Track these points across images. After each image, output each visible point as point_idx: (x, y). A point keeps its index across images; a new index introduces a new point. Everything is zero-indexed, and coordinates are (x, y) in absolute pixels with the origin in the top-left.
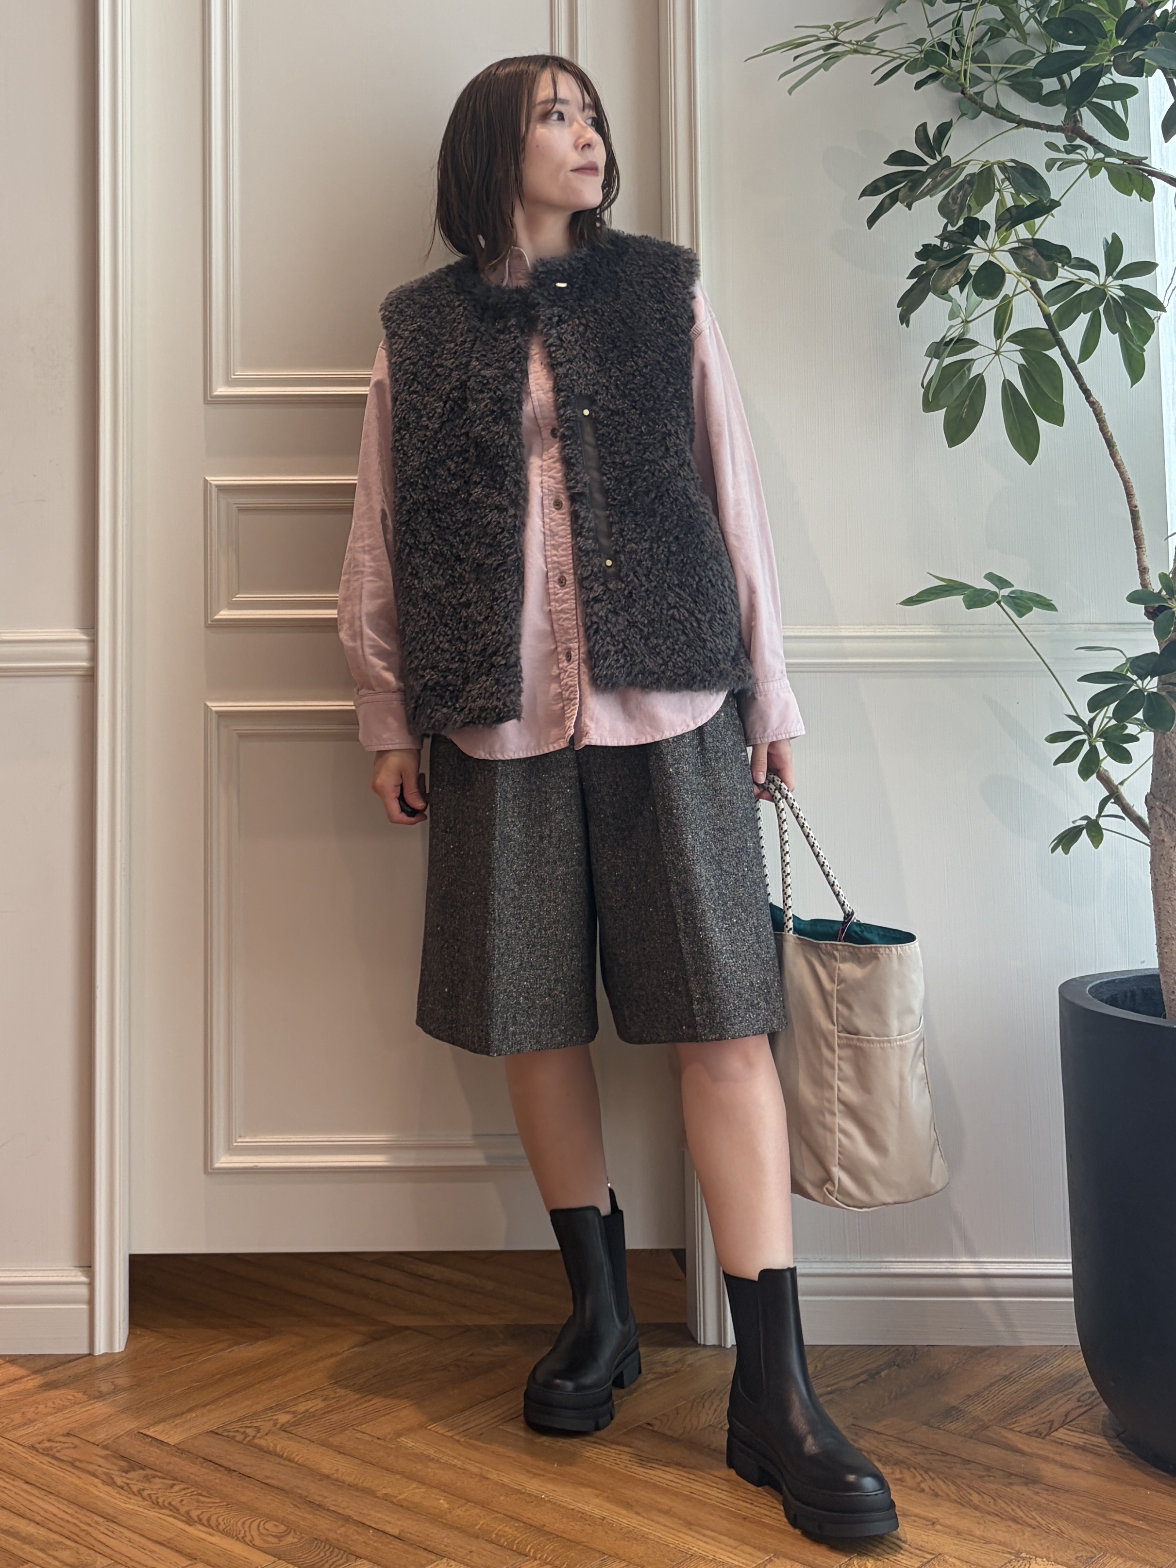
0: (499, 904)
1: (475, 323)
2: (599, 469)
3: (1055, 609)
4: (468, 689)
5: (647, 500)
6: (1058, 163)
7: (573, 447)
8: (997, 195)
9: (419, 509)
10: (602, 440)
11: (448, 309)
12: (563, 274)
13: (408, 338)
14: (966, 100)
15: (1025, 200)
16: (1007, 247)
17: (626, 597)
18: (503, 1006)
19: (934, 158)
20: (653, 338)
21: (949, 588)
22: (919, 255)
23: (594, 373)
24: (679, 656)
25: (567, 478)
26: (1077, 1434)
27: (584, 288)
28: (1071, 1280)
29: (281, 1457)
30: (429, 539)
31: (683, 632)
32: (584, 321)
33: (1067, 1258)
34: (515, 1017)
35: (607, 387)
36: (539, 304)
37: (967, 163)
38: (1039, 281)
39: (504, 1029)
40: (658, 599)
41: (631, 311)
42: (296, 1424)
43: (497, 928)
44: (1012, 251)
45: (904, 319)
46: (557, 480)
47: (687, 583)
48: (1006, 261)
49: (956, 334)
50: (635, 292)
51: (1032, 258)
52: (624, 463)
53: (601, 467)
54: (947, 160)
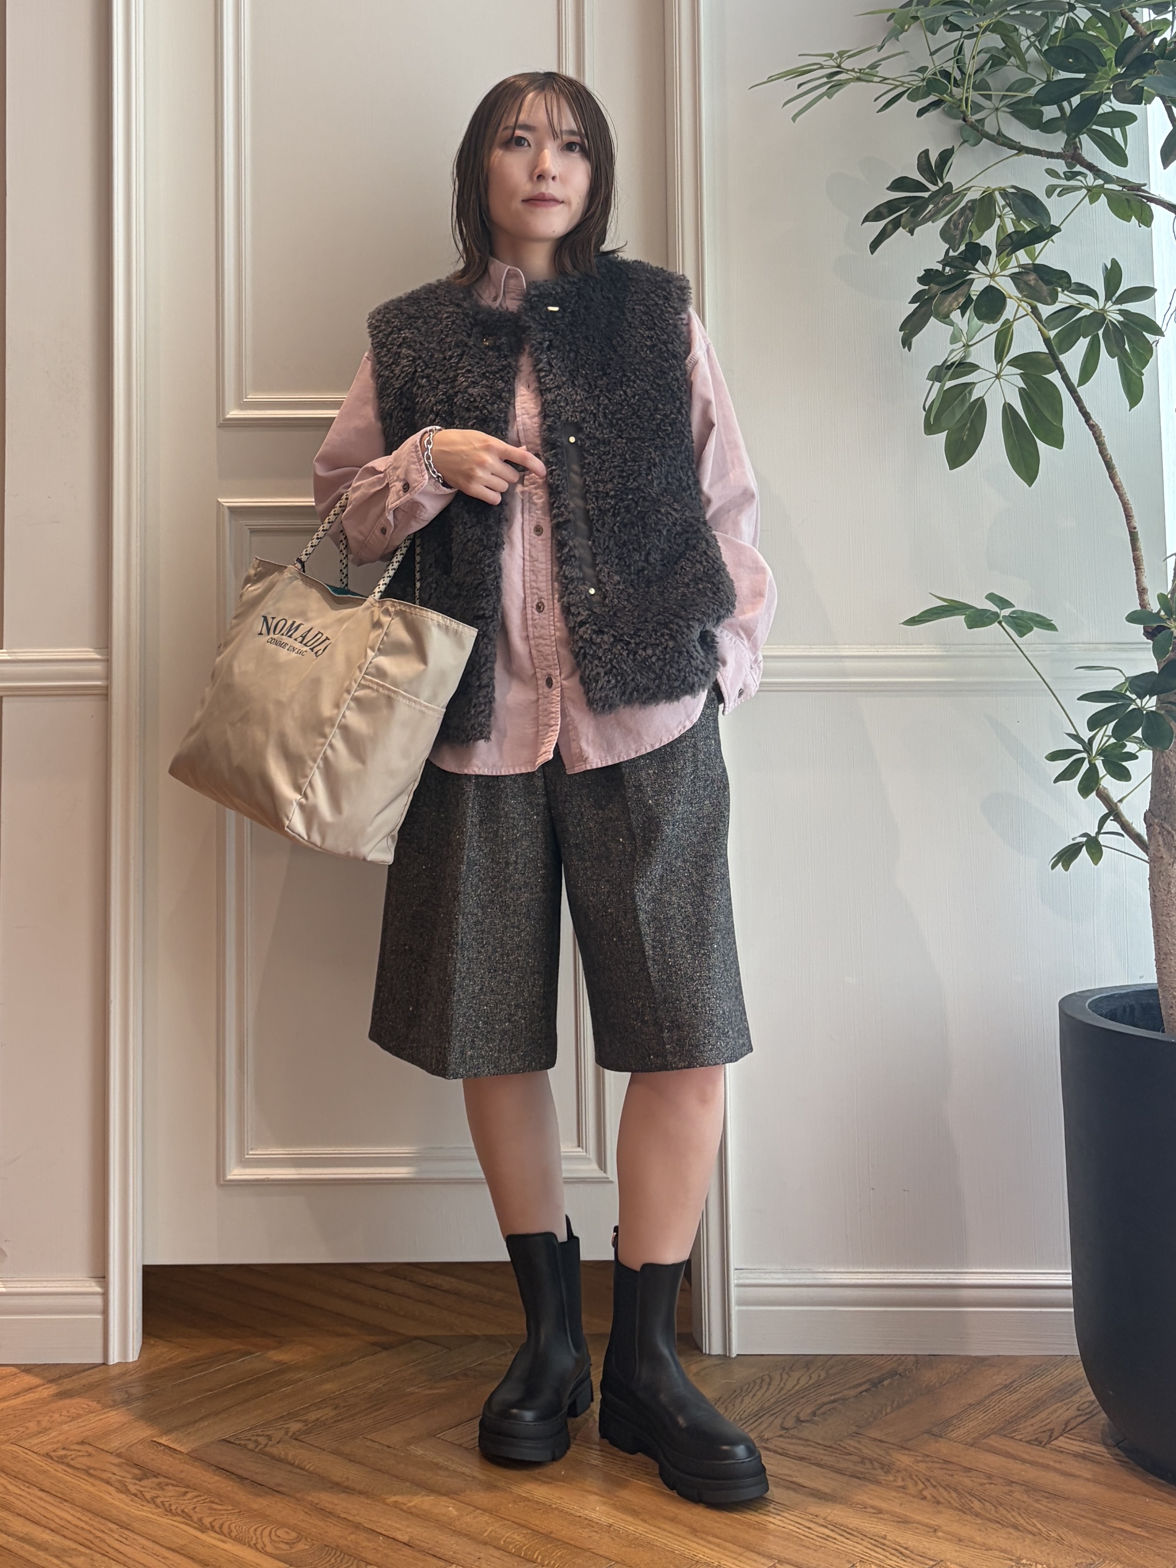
0: (462, 928)
1: (464, 336)
2: (584, 498)
3: (1055, 629)
6: (1059, 190)
7: (559, 473)
8: (998, 220)
10: (587, 469)
12: (555, 298)
14: (967, 127)
15: (1026, 226)
16: (1007, 272)
18: (462, 1030)
19: (935, 184)
20: (642, 367)
21: (951, 608)
22: (921, 280)
23: (582, 400)
25: (551, 505)
26: (1077, 1443)
27: (576, 313)
28: (1071, 1291)
29: (293, 1465)
32: (574, 348)
33: (1067, 1269)
34: (473, 1041)
35: (595, 415)
36: (530, 327)
37: (969, 189)
38: (1039, 305)
39: (462, 1053)
42: (307, 1432)
43: (459, 952)
44: (1013, 277)
45: (907, 342)
46: (540, 506)
48: (1006, 286)
49: (957, 358)
50: (627, 320)
51: (1032, 283)
52: (607, 493)
53: (585, 495)
54: (949, 186)
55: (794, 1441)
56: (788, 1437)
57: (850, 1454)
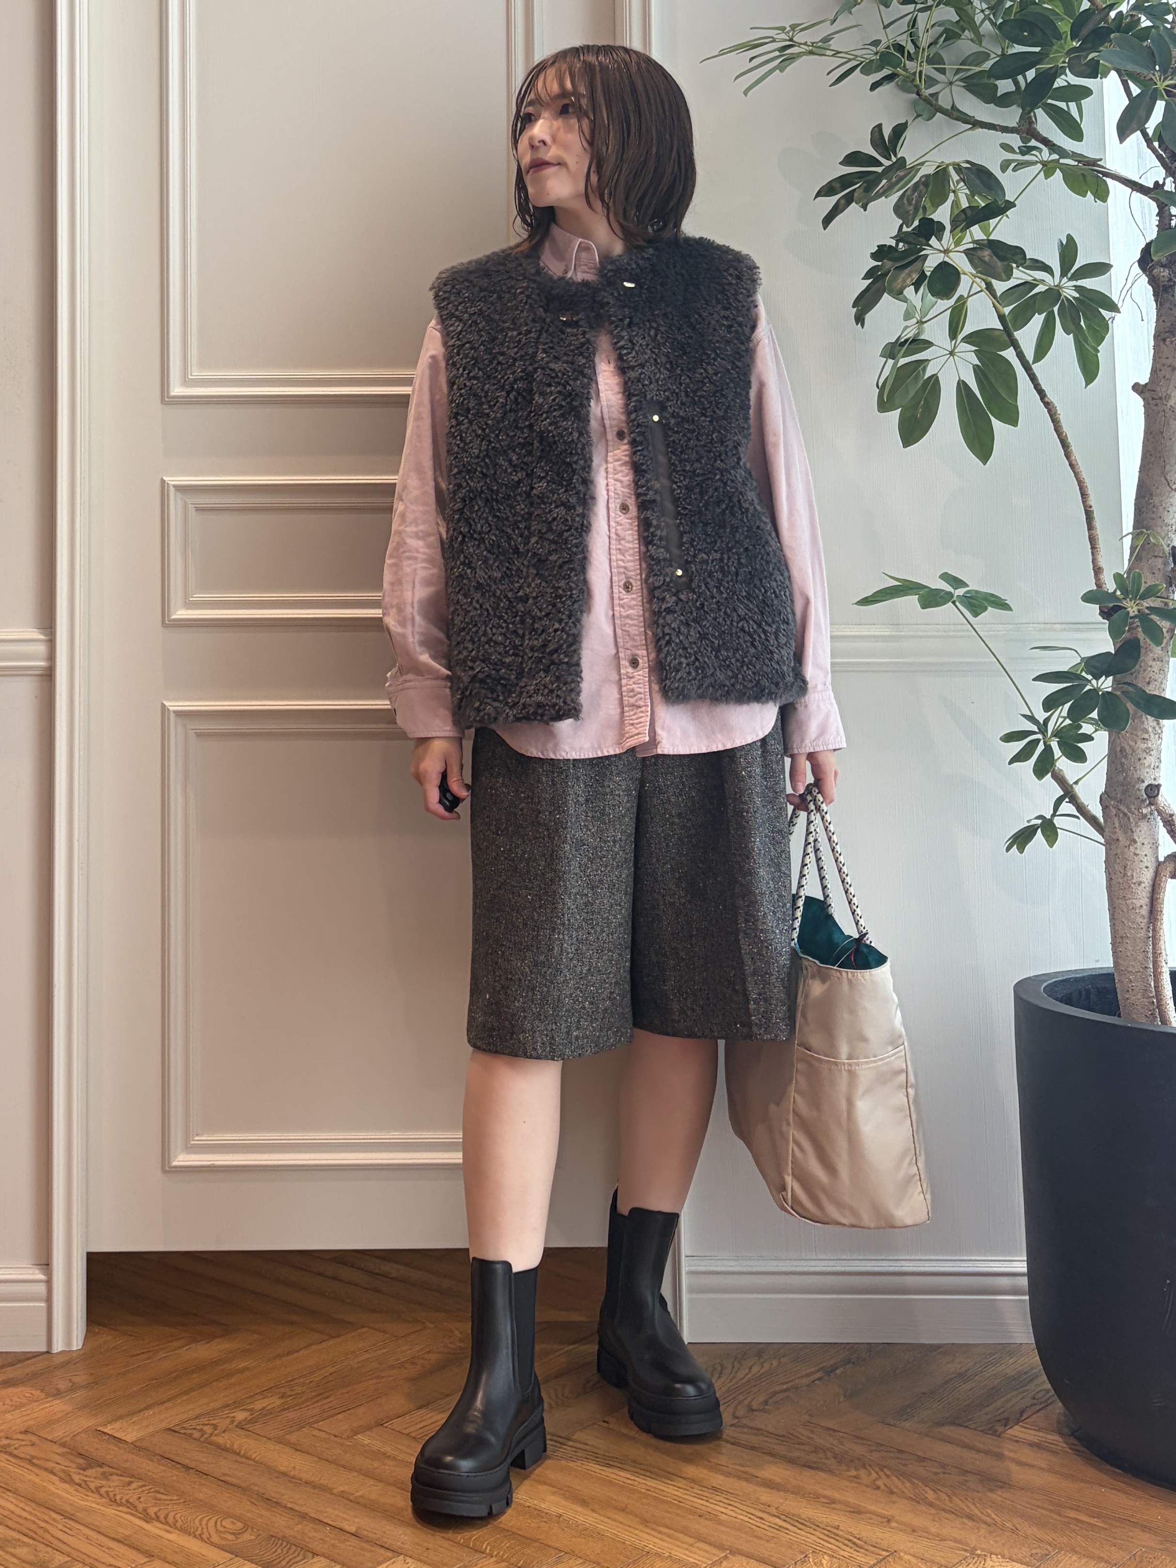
0: (569, 908)
1: (540, 312)
2: (670, 478)
3: (1010, 609)
4: (522, 684)
5: (718, 510)
6: (1013, 165)
7: (645, 453)
8: (952, 196)
9: (475, 497)
10: (672, 448)
11: (508, 295)
12: (631, 273)
13: (468, 320)
14: (921, 102)
15: (980, 201)
16: (961, 248)
17: (698, 609)
18: (569, 1011)
19: (889, 159)
20: (722, 345)
21: (904, 588)
22: (874, 256)
23: (665, 379)
24: (748, 669)
25: (636, 483)
26: (1032, 1432)
27: (653, 290)
28: (1026, 1278)
29: (238, 1454)
30: (486, 529)
31: (753, 645)
32: (654, 325)
33: (1021, 1256)
34: (579, 1021)
35: (677, 394)
36: (608, 303)
37: (922, 164)
38: (994, 281)
39: (568, 1033)
40: (728, 611)
41: (700, 316)
42: (253, 1421)
44: (967, 252)
45: (860, 319)
46: (625, 484)
47: (754, 595)
48: (960, 262)
49: (911, 335)
51: (987, 259)
52: (695, 471)
53: (671, 474)
54: (902, 160)
55: (746, 1430)
56: (740, 1426)
57: (803, 1444)
